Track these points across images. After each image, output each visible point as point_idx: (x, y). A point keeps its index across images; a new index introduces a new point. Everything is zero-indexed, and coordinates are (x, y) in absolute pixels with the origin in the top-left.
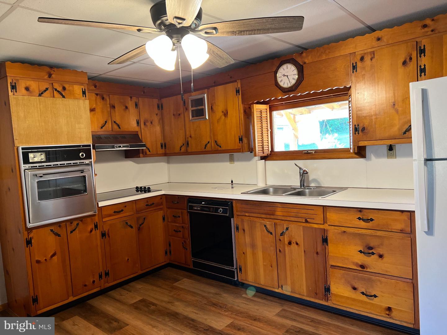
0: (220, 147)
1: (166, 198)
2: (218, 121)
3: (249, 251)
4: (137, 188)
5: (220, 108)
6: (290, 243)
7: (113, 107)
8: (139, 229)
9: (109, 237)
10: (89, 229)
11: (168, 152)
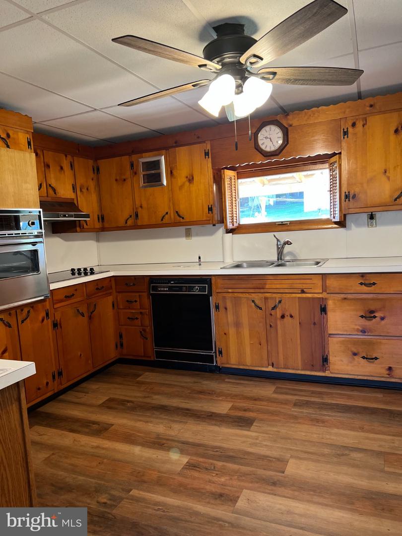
0: (183, 218)
1: (115, 280)
2: (181, 187)
3: (232, 331)
4: (73, 270)
5: (182, 173)
6: (283, 317)
7: (48, 166)
8: (90, 318)
9: (61, 327)
10: (40, 318)
11: (106, 225)
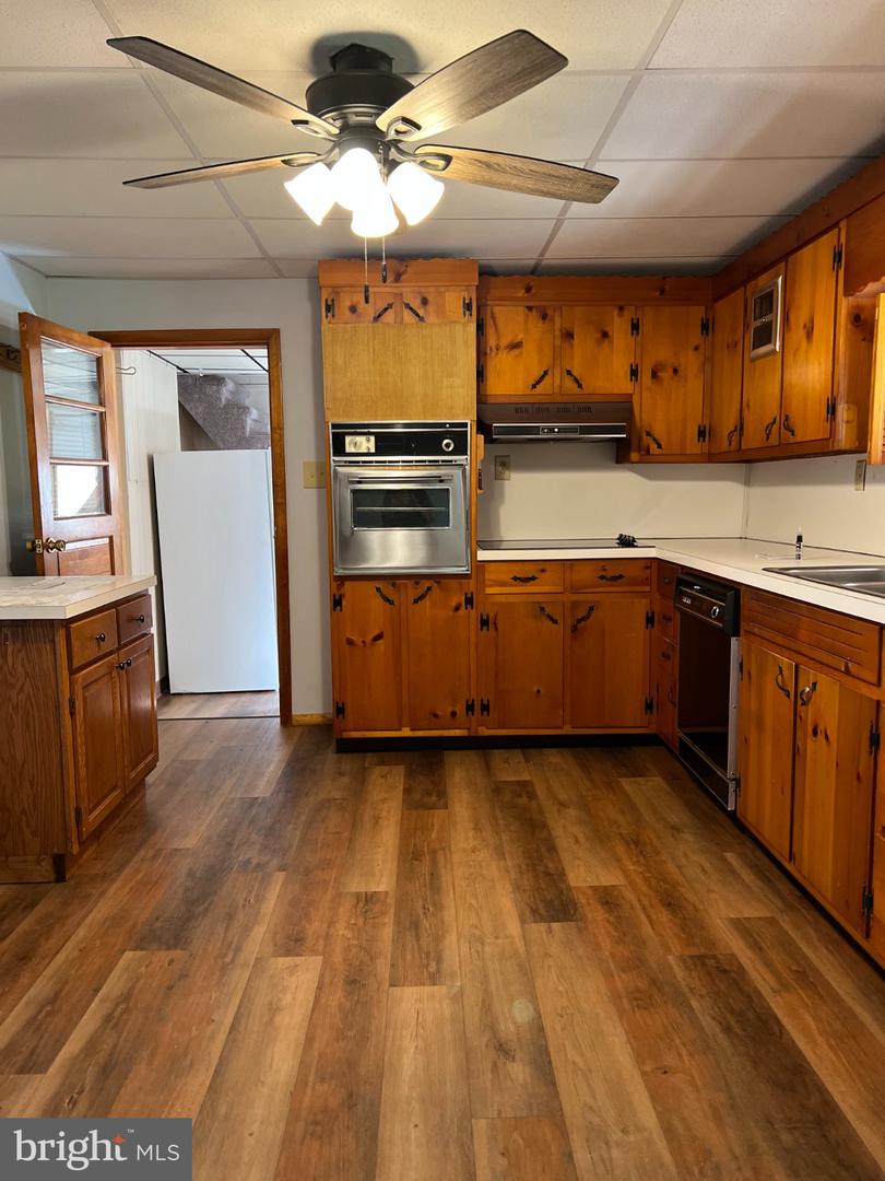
0: (793, 433)
1: (659, 565)
5: (801, 316)
6: (815, 731)
7: (569, 335)
8: (574, 629)
9: (496, 629)
10: (454, 603)
